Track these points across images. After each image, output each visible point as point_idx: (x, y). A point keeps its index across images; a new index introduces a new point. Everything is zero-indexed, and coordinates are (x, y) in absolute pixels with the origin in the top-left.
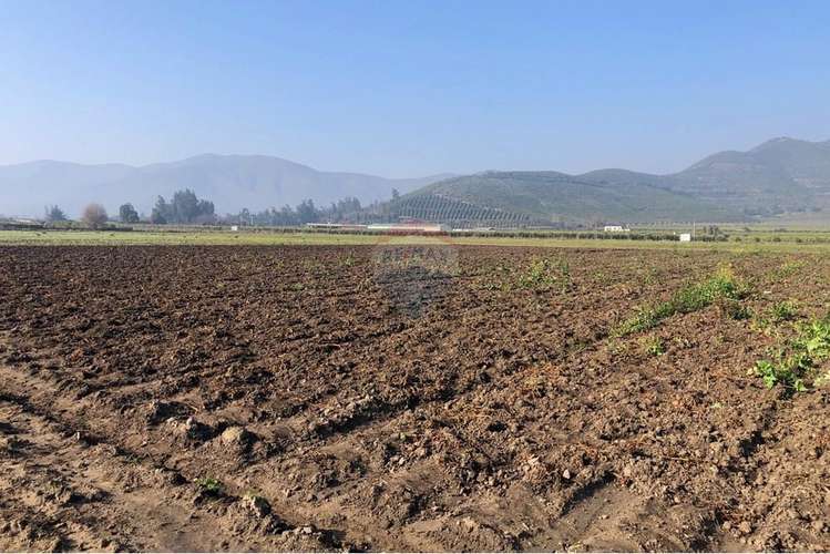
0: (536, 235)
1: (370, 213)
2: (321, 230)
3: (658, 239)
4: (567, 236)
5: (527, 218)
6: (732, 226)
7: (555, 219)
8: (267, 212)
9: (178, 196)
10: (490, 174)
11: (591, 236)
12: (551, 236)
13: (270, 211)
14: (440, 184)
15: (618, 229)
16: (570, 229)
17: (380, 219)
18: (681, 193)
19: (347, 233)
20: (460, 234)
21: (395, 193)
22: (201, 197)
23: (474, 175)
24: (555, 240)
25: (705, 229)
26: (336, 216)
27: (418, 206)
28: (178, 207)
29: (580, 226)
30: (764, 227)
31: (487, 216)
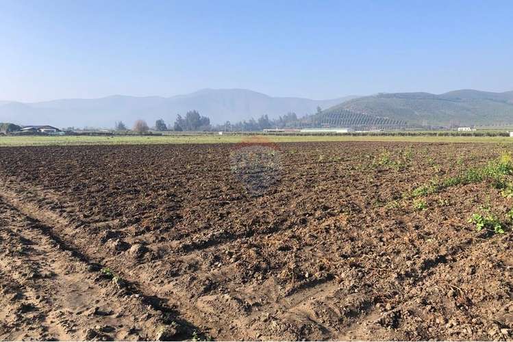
0: (409, 134)
1: (303, 122)
2: (271, 134)
3: (494, 135)
4: (431, 134)
5: (406, 123)
7: (425, 123)
8: (241, 123)
9: (189, 115)
10: (381, 95)
11: (446, 135)
12: (419, 135)
13: (243, 123)
14: (348, 103)
15: (467, 129)
16: (434, 130)
17: (309, 126)
19: (287, 135)
20: (359, 134)
21: (319, 109)
22: (202, 114)
23: (372, 96)
24: (422, 137)
26: (282, 124)
27: (335, 116)
28: (189, 121)
29: (442, 128)
31: (379, 122)
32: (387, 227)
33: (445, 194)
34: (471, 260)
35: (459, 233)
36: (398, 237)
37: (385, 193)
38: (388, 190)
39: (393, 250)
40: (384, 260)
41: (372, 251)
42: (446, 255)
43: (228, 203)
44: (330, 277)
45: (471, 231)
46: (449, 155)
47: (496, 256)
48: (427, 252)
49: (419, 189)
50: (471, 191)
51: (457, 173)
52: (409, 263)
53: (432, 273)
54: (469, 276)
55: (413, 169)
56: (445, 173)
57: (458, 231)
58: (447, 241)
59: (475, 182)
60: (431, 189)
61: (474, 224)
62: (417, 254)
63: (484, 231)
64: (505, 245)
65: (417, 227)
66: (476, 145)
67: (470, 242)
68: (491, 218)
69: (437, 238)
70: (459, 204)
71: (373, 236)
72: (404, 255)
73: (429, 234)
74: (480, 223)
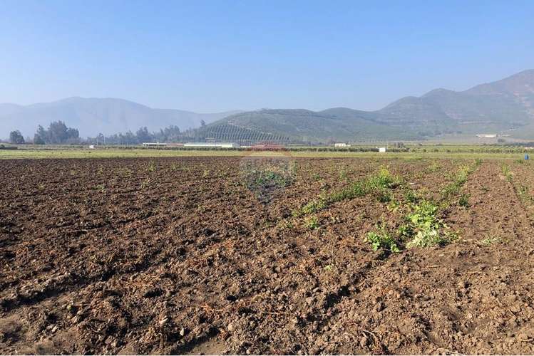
0: (292, 150)
1: (186, 136)
2: (151, 148)
3: (366, 151)
4: (311, 150)
5: (288, 139)
6: (412, 143)
7: (305, 139)
8: (116, 135)
9: (53, 126)
10: (265, 111)
11: (325, 150)
12: (301, 150)
13: (118, 135)
14: (233, 117)
15: (343, 145)
16: (313, 145)
17: (193, 140)
18: (382, 123)
19: (169, 149)
20: (244, 149)
21: (203, 123)
22: (70, 126)
23: (255, 112)
24: (303, 152)
25: (395, 145)
26: (163, 138)
27: (220, 131)
28: (53, 133)
29: (321, 144)
30: (431, 143)
31: (263, 138)
32: (280, 252)
33: (334, 211)
34: (377, 290)
35: (357, 256)
36: (293, 265)
37: (274, 210)
38: (277, 207)
39: (290, 283)
40: (280, 299)
41: (265, 287)
42: (348, 285)
43: (85, 233)
44: (214, 332)
45: (368, 251)
46: (331, 169)
47: (400, 281)
48: (327, 282)
49: (309, 205)
50: (358, 205)
51: (341, 187)
52: (309, 300)
53: (337, 312)
54: (380, 314)
55: (299, 184)
56: (330, 187)
57: (355, 252)
58: (346, 266)
59: (359, 196)
60: (320, 205)
61: (369, 243)
62: (317, 286)
63: (381, 251)
64: (406, 268)
65: (312, 251)
66: (353, 160)
67: (369, 266)
68: (385, 236)
69: (335, 263)
70: (350, 221)
71: (265, 266)
72: (303, 290)
73: (325, 258)
74: (376, 242)
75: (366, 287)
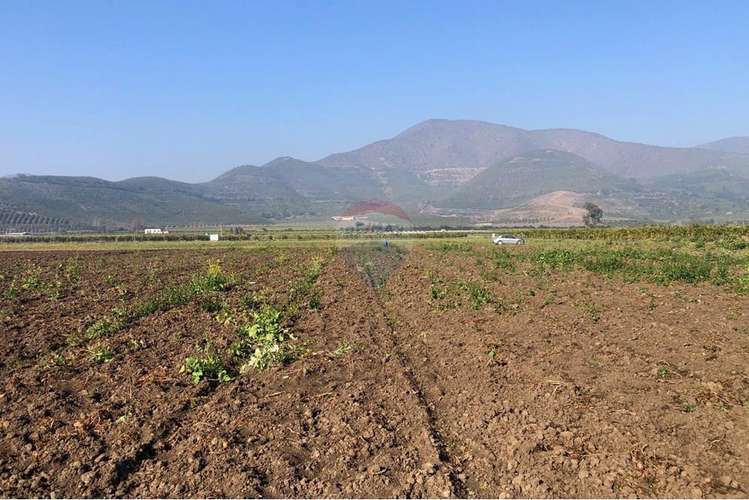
0: (73, 239)
3: (191, 239)
4: (106, 239)
5: (67, 223)
6: (254, 227)
7: (96, 223)
11: (129, 239)
12: (90, 240)
15: (157, 231)
16: (111, 232)
18: (212, 200)
23: (5, 179)
24: (94, 243)
25: (232, 230)
29: (122, 229)
30: (278, 227)
31: (20, 221)
32: (39, 407)
33: (138, 330)
34: (195, 441)
35: (169, 395)
36: (62, 424)
37: (33, 340)
38: (40, 334)
39: (54, 455)
40: (33, 485)
41: (7, 471)
42: (153, 442)
45: (185, 386)
46: (137, 268)
47: (228, 423)
48: (119, 442)
49: (95, 326)
50: (175, 319)
51: (151, 294)
52: (86, 478)
53: (133, 486)
54: (197, 476)
55: (83, 292)
56: (133, 295)
57: (166, 390)
58: (151, 413)
59: (178, 305)
60: (116, 324)
61: (188, 373)
62: (101, 452)
63: (204, 384)
64: (237, 402)
65: (97, 397)
66: (171, 253)
67: (186, 407)
68: (211, 360)
69: (133, 412)
70: (161, 344)
71: (9, 436)
72: (76, 464)
73: (119, 406)
74: (197, 371)
75: (180, 439)
